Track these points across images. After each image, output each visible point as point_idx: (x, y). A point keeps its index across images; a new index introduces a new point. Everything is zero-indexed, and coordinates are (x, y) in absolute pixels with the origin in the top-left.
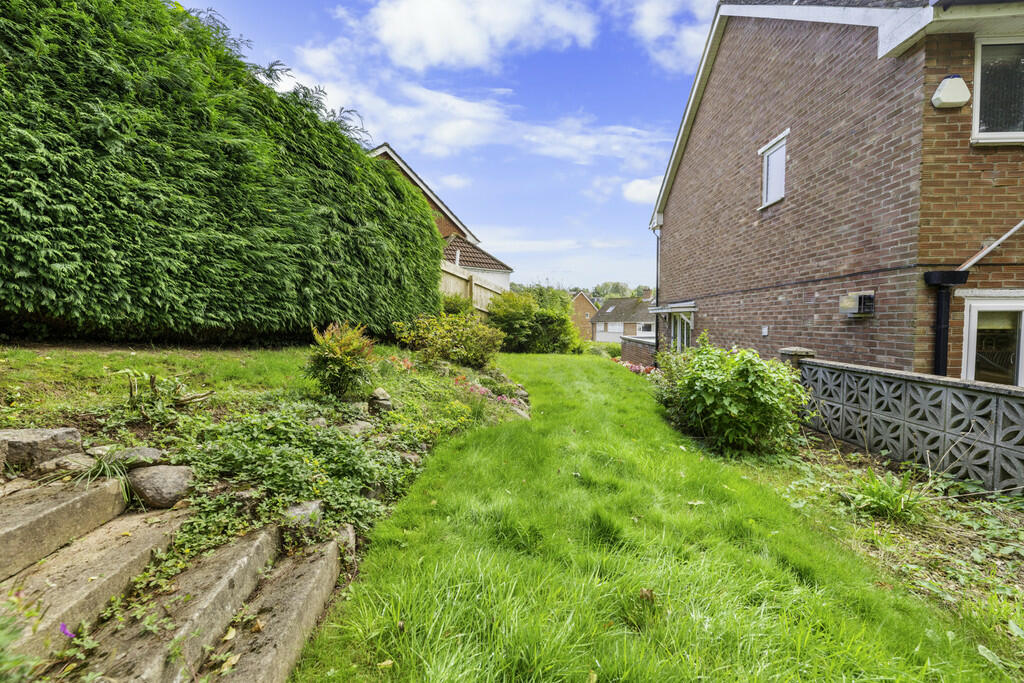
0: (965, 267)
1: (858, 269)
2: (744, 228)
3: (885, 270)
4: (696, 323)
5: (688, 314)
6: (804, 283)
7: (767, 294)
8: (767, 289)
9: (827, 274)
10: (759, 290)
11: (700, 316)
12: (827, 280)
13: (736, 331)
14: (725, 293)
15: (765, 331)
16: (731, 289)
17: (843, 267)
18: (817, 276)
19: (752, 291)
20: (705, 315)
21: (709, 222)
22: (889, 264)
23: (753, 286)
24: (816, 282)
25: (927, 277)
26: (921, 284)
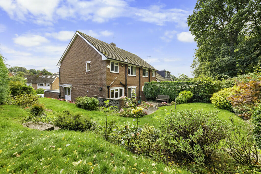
0: (110, 86)
1: (100, 84)
2: (83, 74)
3: (103, 85)
4: (72, 89)
5: (70, 87)
6: (94, 85)
7: (88, 86)
8: (88, 85)
9: (97, 84)
10: (86, 85)
11: (73, 88)
12: (97, 85)
13: (82, 91)
14: (79, 84)
15: (88, 91)
16: (81, 84)
17: (99, 84)
18: (95, 84)
19: (85, 85)
20: (75, 88)
21: (75, 70)
22: (104, 84)
23: (85, 84)
24: (95, 85)
25: (107, 86)
26: (107, 87)
